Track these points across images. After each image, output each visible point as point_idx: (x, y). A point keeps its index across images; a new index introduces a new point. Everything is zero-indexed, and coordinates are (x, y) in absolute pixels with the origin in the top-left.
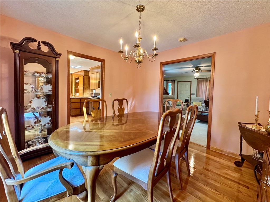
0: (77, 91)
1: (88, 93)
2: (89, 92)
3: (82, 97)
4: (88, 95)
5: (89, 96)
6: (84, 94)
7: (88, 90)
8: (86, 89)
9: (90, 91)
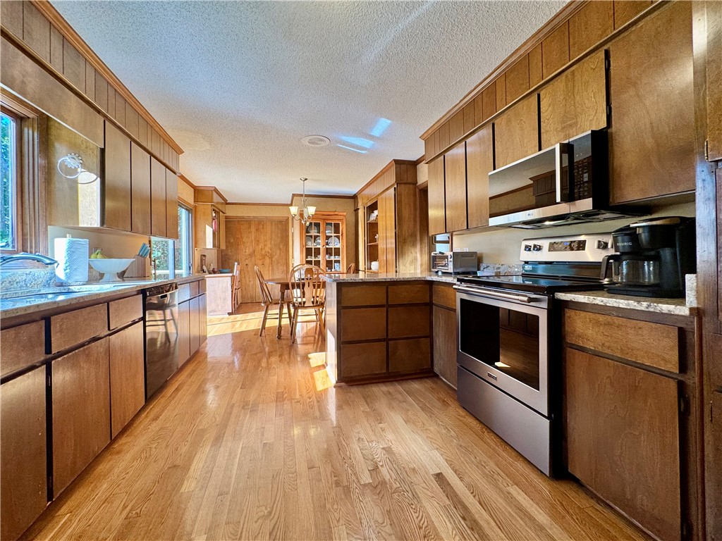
0: (373, 254)
1: (416, 259)
2: (418, 255)
3: (391, 276)
4: (415, 269)
5: (419, 271)
6: (401, 263)
7: (414, 245)
8: (405, 241)
9: (421, 248)
